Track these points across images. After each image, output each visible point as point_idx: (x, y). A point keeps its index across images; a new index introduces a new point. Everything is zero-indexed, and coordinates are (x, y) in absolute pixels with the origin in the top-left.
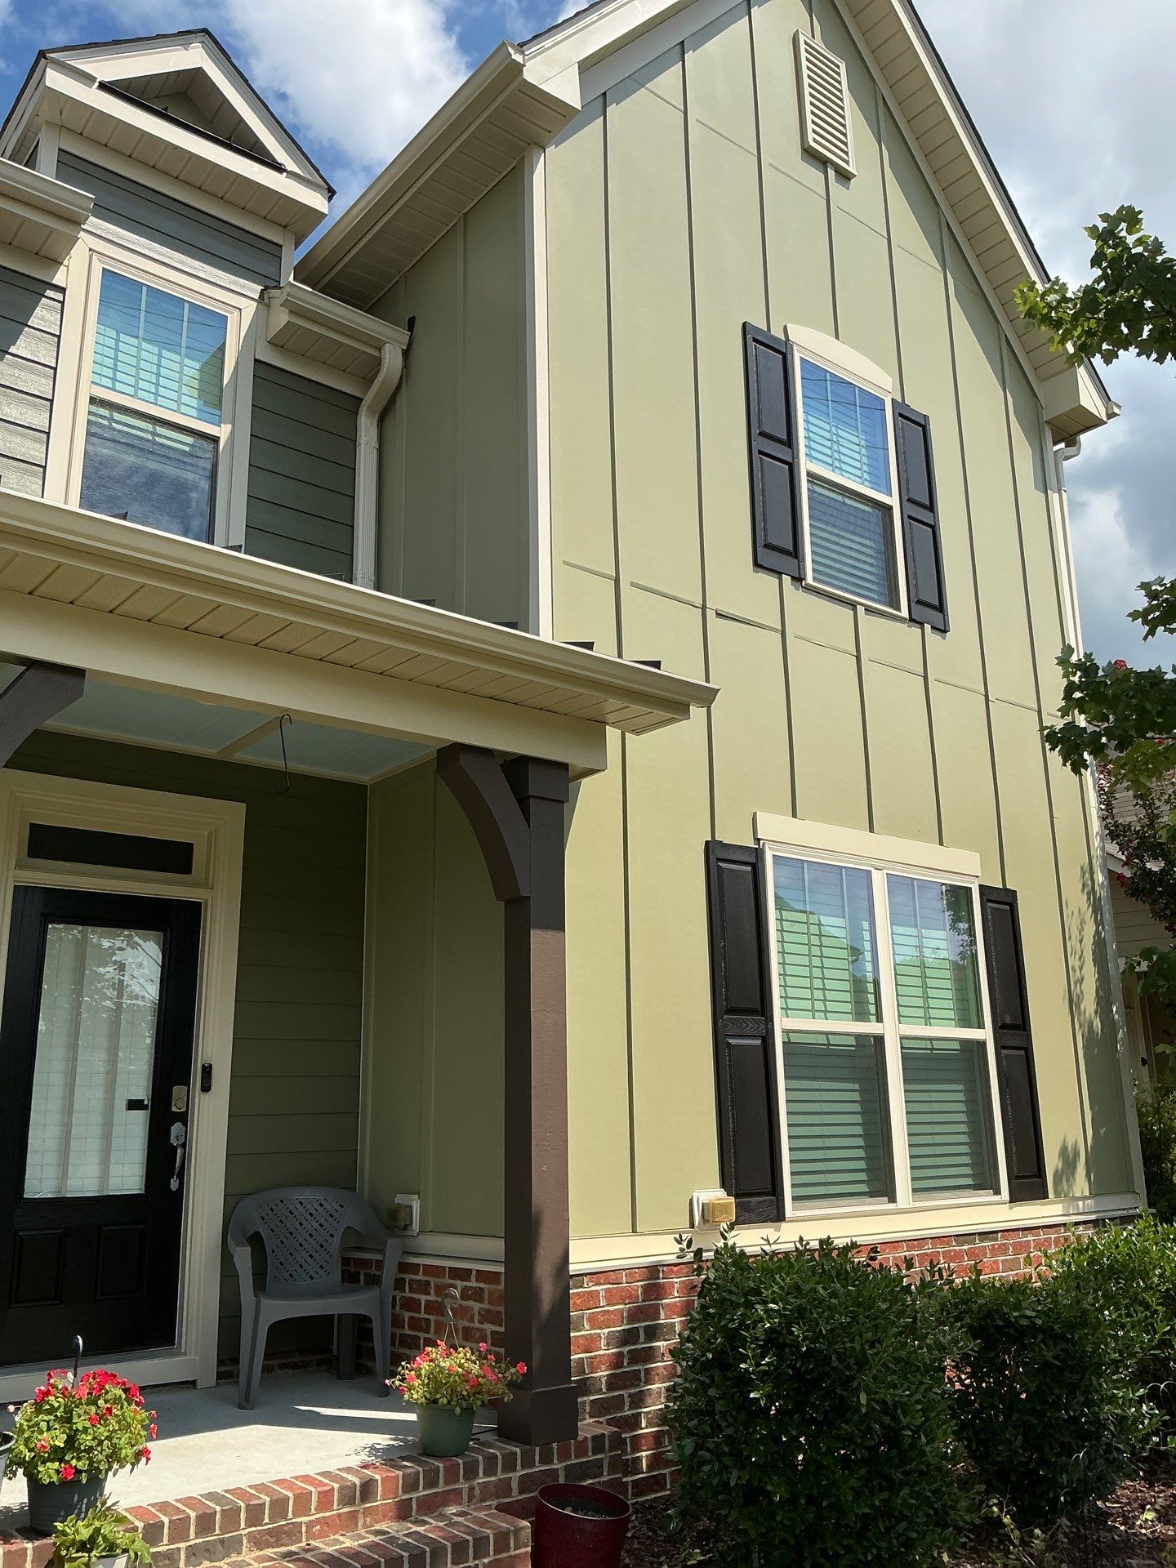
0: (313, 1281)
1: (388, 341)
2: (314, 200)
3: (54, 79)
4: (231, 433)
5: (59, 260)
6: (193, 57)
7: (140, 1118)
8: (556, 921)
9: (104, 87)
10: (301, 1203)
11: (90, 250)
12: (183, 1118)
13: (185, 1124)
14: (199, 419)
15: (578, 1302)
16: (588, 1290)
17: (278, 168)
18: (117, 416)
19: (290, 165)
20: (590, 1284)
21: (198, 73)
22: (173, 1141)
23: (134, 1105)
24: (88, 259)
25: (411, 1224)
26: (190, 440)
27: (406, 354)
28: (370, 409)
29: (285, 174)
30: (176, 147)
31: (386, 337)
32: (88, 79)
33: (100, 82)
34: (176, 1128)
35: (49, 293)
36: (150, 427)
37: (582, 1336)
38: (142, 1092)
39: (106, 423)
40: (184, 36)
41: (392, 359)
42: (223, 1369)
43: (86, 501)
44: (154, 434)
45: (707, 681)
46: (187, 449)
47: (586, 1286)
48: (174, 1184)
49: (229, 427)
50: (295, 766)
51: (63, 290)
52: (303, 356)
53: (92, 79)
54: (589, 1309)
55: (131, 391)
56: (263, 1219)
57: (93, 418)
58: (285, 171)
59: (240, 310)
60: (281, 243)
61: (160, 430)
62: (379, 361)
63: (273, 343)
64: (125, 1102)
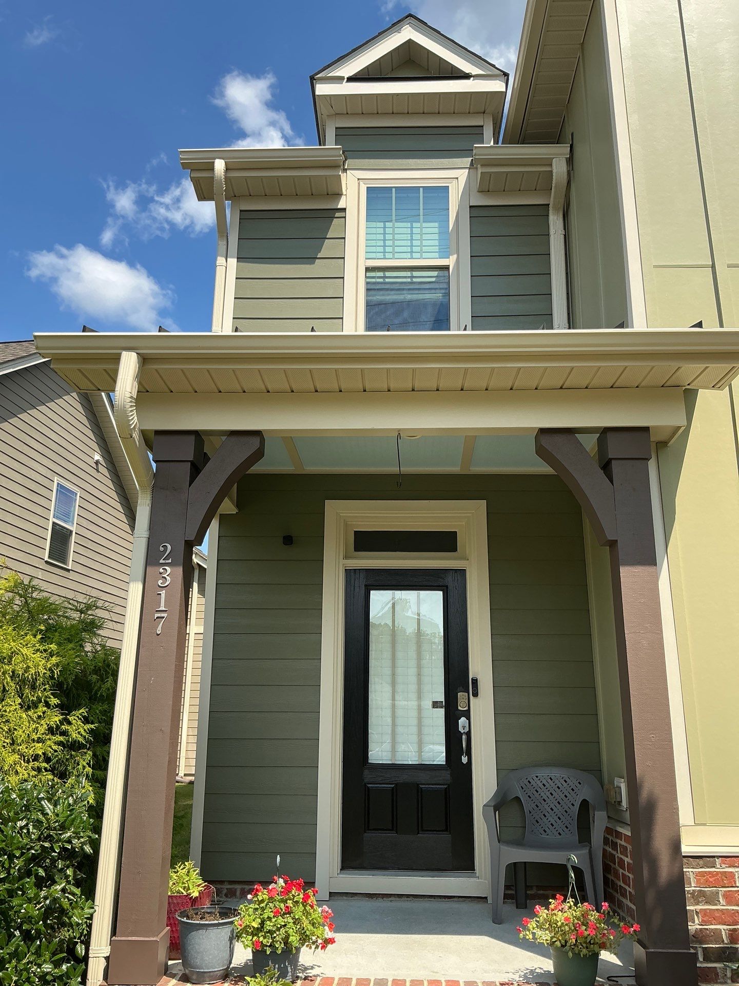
1: (554, 157)
2: (496, 86)
3: (322, 89)
4: (457, 260)
5: (340, 193)
7: (441, 712)
8: (648, 558)
9: (351, 79)
10: (551, 779)
11: (358, 179)
12: (467, 714)
13: (469, 718)
14: (440, 258)
17: (467, 76)
18: (388, 274)
19: (475, 71)
21: (410, 43)
22: (461, 729)
23: (436, 705)
24: (357, 184)
25: (621, 801)
26: (435, 273)
27: (570, 161)
28: (556, 209)
29: (472, 79)
30: (398, 95)
31: (551, 154)
32: (340, 79)
33: (347, 78)
34: (462, 721)
35: (337, 215)
36: (409, 274)
38: (441, 697)
39: (381, 280)
40: (396, 25)
41: (559, 168)
43: (369, 328)
44: (412, 277)
46: (433, 280)
48: (465, 760)
49: (455, 256)
51: (344, 210)
52: (504, 191)
53: (342, 78)
56: (523, 788)
57: (368, 280)
58: (471, 76)
59: (457, 178)
60: (481, 124)
61: (415, 274)
62: (551, 173)
63: (481, 191)
64: (431, 703)
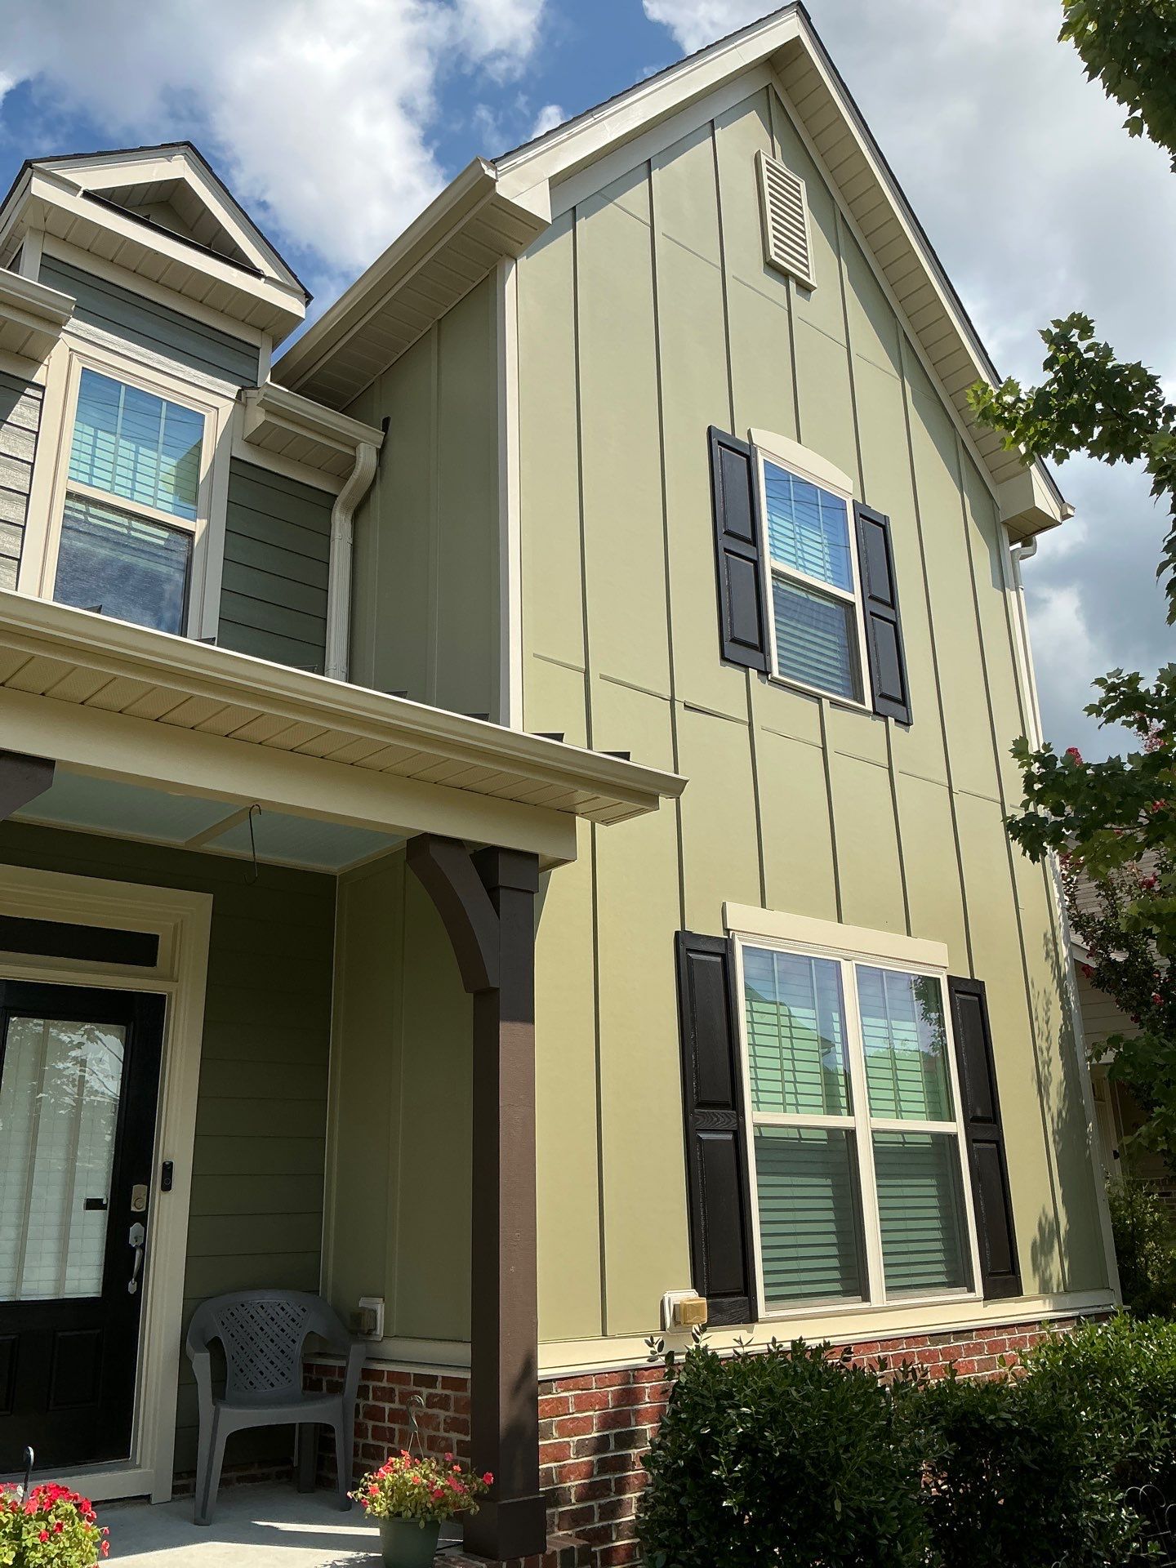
0: (274, 1389)
1: (362, 440)
2: (292, 305)
3: (40, 188)
4: (206, 528)
5: (39, 360)
6: (176, 168)
7: (99, 1218)
8: (526, 1015)
9: (87, 195)
10: (262, 1307)
11: (70, 350)
12: (142, 1218)
13: (145, 1225)
14: (174, 514)
15: (547, 1409)
16: (559, 1395)
17: (256, 273)
18: (93, 510)
19: (269, 271)
20: (559, 1390)
21: (181, 182)
22: (132, 1242)
23: (92, 1204)
24: (68, 357)
25: (375, 1329)
26: (165, 534)
27: (381, 453)
28: (345, 506)
29: (263, 280)
30: (157, 253)
31: (362, 437)
32: (72, 188)
33: (84, 191)
34: (136, 1228)
35: (29, 391)
36: (125, 521)
37: (550, 1444)
38: (101, 1191)
39: (82, 517)
40: (167, 149)
41: (366, 458)
42: (180, 1482)
43: (61, 593)
44: (130, 528)
45: (676, 772)
46: (162, 543)
47: (554, 1392)
48: (132, 1287)
49: (205, 522)
50: (264, 856)
51: (42, 388)
52: (277, 454)
53: (78, 188)
54: (557, 1416)
55: (107, 486)
56: (223, 1324)
57: (69, 512)
58: (263, 276)
59: (217, 409)
60: (258, 345)
61: (136, 524)
62: (354, 459)
63: (249, 441)
64: (83, 1202)
